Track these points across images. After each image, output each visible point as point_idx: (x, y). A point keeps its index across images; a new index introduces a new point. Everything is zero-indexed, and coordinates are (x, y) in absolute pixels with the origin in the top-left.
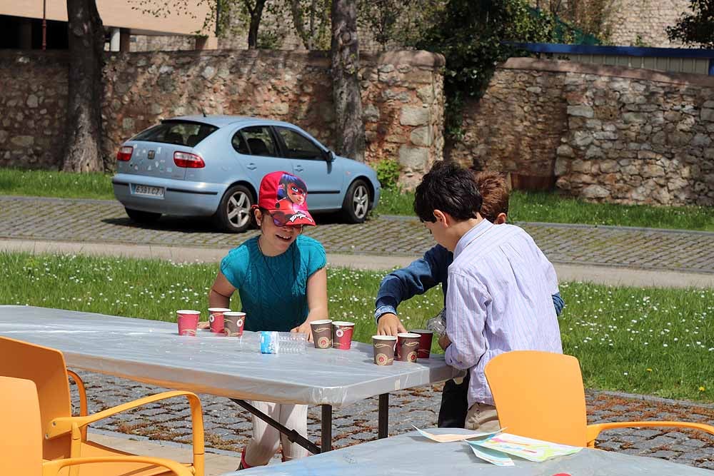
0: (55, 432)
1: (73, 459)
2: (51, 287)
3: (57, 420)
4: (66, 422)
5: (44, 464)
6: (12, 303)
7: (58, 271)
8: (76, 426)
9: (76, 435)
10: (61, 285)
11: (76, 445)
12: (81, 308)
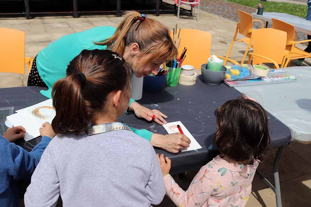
0: (289, 44)
1: (291, 52)
2: (292, 10)
3: (290, 41)
4: (292, 42)
5: (285, 52)
6: (283, 13)
7: (294, 7)
8: (294, 44)
9: (293, 46)
10: (294, 10)
11: (293, 48)
12: (297, 15)
